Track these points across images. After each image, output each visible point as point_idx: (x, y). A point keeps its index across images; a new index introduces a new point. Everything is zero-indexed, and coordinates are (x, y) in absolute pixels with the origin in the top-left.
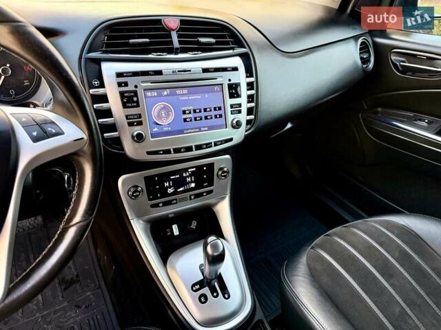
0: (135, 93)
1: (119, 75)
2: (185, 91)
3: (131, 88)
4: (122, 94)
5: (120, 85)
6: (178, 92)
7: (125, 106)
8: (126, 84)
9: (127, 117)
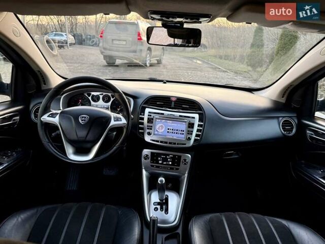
0: (153, 119)
1: (149, 113)
2: (171, 122)
3: (152, 117)
4: (148, 118)
5: (149, 115)
6: (168, 121)
7: (148, 122)
8: (151, 116)
9: (148, 126)
